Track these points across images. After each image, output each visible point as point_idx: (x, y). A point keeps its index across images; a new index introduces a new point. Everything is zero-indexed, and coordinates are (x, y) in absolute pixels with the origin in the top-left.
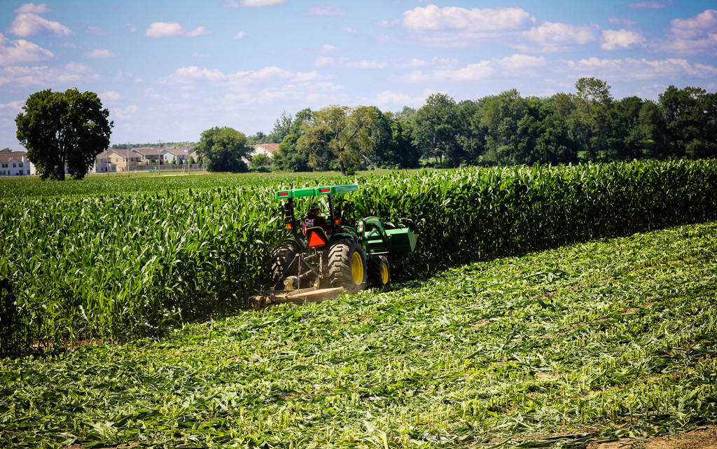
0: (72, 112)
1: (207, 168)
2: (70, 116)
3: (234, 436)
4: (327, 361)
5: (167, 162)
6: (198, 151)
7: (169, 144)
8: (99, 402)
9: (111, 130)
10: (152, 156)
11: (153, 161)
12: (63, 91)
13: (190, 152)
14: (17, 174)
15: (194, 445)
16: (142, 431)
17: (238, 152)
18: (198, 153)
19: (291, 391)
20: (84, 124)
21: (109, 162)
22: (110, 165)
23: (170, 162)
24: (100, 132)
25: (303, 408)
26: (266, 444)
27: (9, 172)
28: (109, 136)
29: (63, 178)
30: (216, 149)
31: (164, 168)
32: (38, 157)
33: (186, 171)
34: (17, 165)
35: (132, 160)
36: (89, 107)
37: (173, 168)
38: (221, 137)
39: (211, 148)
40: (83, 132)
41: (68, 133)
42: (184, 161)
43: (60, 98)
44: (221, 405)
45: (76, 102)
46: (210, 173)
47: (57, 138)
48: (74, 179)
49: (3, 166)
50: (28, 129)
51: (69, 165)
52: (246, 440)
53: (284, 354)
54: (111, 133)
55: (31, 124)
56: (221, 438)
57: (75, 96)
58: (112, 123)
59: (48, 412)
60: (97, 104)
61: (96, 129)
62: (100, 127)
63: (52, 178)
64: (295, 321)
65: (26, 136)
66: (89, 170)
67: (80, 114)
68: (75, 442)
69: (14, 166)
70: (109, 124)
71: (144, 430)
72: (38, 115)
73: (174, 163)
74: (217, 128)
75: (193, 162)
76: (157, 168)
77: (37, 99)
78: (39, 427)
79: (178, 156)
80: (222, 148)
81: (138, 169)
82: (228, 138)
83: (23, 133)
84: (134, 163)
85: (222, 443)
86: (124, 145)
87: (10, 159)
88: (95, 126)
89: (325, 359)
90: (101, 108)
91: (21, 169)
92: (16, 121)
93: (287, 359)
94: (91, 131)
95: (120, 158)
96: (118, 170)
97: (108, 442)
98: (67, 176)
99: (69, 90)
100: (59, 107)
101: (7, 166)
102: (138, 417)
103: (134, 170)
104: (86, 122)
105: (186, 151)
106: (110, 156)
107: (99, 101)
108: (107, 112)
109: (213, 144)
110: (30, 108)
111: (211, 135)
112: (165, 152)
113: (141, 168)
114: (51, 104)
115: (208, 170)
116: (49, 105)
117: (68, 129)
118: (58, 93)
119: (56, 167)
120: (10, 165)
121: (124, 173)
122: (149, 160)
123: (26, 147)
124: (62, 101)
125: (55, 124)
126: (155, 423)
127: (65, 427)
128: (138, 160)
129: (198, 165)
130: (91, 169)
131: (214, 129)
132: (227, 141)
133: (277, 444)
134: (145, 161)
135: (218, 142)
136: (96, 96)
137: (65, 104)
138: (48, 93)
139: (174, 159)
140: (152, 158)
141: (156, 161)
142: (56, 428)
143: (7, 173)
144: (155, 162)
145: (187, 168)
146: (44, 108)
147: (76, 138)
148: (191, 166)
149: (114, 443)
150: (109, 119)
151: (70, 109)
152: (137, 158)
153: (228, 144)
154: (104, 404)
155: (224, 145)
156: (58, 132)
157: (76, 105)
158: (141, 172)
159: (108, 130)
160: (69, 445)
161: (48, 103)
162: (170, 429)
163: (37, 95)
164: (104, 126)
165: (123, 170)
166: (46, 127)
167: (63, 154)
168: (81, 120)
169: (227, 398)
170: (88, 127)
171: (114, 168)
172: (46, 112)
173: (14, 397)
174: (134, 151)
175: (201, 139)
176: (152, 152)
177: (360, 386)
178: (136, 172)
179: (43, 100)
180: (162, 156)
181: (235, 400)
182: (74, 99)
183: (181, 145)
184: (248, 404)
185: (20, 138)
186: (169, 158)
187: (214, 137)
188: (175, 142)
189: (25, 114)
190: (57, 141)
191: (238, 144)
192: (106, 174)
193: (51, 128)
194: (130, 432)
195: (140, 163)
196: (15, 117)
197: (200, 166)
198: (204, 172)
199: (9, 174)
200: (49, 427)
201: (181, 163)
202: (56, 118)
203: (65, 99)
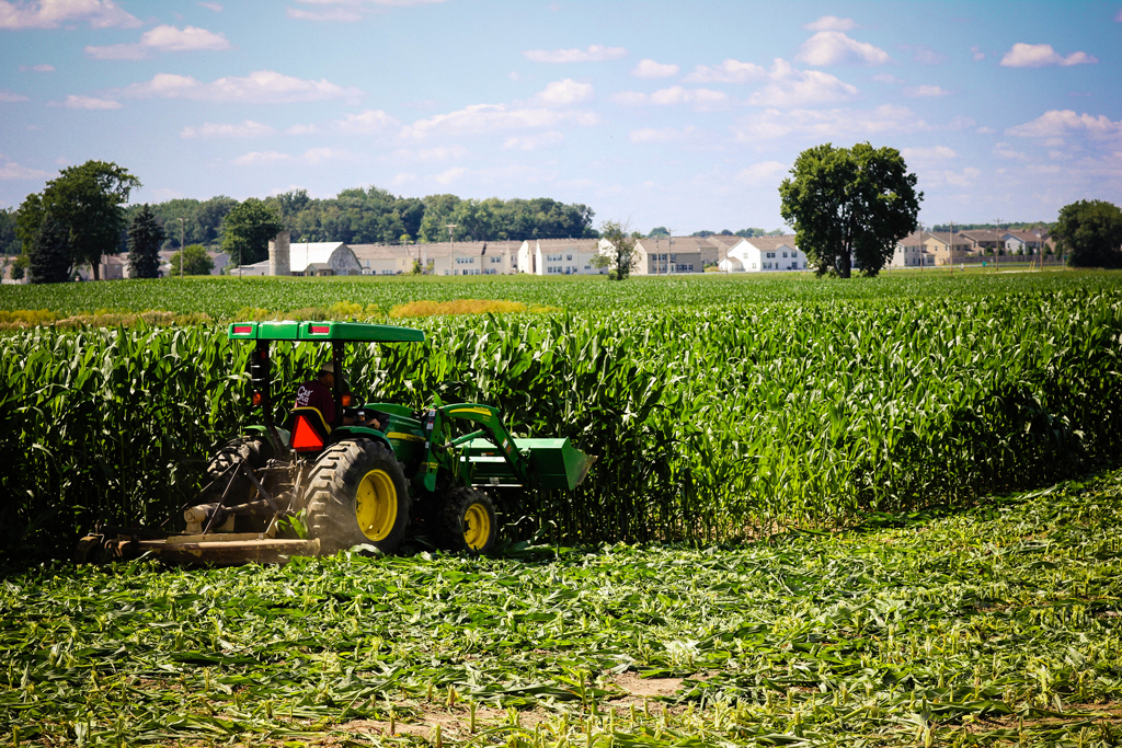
0: (862, 178)
1: (1068, 261)
2: (859, 184)
3: (865, 666)
4: (1092, 555)
5: (1010, 251)
6: (1054, 235)
7: (1017, 224)
8: (693, 611)
9: (920, 205)
10: (988, 243)
11: (990, 250)
12: (850, 147)
13: (1044, 237)
14: (789, 268)
15: (802, 677)
16: (734, 655)
17: (1115, 238)
18: (1055, 239)
19: (995, 600)
20: (880, 196)
21: (925, 252)
22: (925, 255)
23: (1015, 251)
24: (903, 208)
25: (992, 627)
26: (911, 679)
27: (777, 265)
28: (915, 213)
29: (847, 275)
30: (1081, 234)
31: (1005, 260)
32: (811, 244)
33: (1037, 266)
34: (789, 255)
35: (958, 248)
36: (888, 170)
37: (1019, 260)
38: (1090, 216)
39: (1074, 231)
40: (878, 207)
41: (856, 207)
42: (1035, 251)
43: (844, 157)
44: (877, 619)
45: (869, 163)
46: (1071, 269)
47: (840, 215)
48: (864, 276)
49: (768, 256)
50: (797, 202)
51: (857, 255)
52: (880, 671)
53: (1034, 544)
54: (919, 209)
55: (802, 195)
56: (847, 668)
57: (867, 154)
58: (922, 194)
59: (608, 624)
60: (899, 166)
61: (897, 204)
62: (902, 201)
63: (832, 274)
64: (1072, 494)
65: (794, 212)
66: (887, 263)
67: (873, 179)
68: (628, 669)
69: (785, 256)
70: (916, 197)
71: (737, 653)
72: (812, 182)
73: (1021, 252)
74: (1084, 201)
75: (1049, 252)
76: (995, 261)
77: (811, 159)
78: (589, 645)
79: (1027, 244)
80: (1091, 232)
81: (965, 262)
82: (1101, 218)
83: (791, 207)
84: (961, 253)
85: (847, 674)
86: (944, 226)
87: (779, 246)
88: (897, 199)
89: (1088, 553)
90: (905, 172)
91: (794, 260)
92: (780, 190)
93: (1036, 551)
94: (890, 206)
95: (941, 245)
96: (937, 262)
97: (676, 670)
98: (854, 271)
99: (858, 145)
100: (843, 170)
101: (774, 256)
102: (736, 635)
103: (960, 262)
104: (883, 192)
105: (1039, 236)
106: (926, 243)
107: (901, 161)
108: (913, 179)
109: (1078, 226)
110: (801, 172)
111: (1075, 212)
112: (1008, 237)
113: (971, 260)
114: (832, 166)
115: (1070, 265)
116: (828, 167)
117: (856, 202)
118: (842, 150)
119: (838, 258)
120: (779, 255)
121: (945, 268)
122: (983, 249)
123: (795, 229)
124: (848, 162)
125: (837, 197)
126: (758, 643)
127: (627, 646)
128: (967, 248)
129: (1055, 256)
130: (890, 262)
131: (1080, 203)
132: (1098, 222)
133: (926, 679)
134: (978, 249)
135: (1086, 223)
136: (897, 154)
137: (852, 166)
138: (828, 149)
139: (1021, 247)
140: (989, 246)
141: (995, 250)
142: (613, 647)
143: (774, 266)
144: (992, 251)
145: (1038, 260)
146: (821, 171)
147: (867, 216)
148: (1045, 258)
149: (687, 672)
150: (917, 188)
151: (859, 173)
152: (966, 246)
153: (1101, 226)
154: (701, 614)
155: (1094, 227)
156: (841, 206)
157: (868, 166)
158: (969, 265)
159: (914, 205)
160: (620, 672)
161: (826, 163)
162: (779, 652)
163: (812, 153)
164: (908, 198)
165: (945, 264)
166: (824, 199)
167: (848, 239)
168: (875, 189)
169: (888, 608)
170: (884, 200)
171: (931, 261)
172: (824, 176)
173: (580, 600)
174: (962, 236)
175: (1060, 219)
176: (989, 236)
177: (1110, 594)
178: (962, 266)
179: (820, 159)
180: (1003, 244)
181: (900, 612)
182: (865, 159)
183: (1033, 227)
184: (919, 619)
185: (786, 216)
186: (1013, 245)
187: (1080, 216)
188: (1026, 222)
189: (793, 180)
190: (840, 220)
191: (1115, 226)
192: (918, 268)
193: (830, 201)
194: (716, 656)
195: (970, 253)
196: (779, 184)
197: (1059, 258)
198: (1063, 268)
199: (777, 268)
200: (604, 645)
201: (1031, 253)
202: (838, 187)
203: (852, 158)
